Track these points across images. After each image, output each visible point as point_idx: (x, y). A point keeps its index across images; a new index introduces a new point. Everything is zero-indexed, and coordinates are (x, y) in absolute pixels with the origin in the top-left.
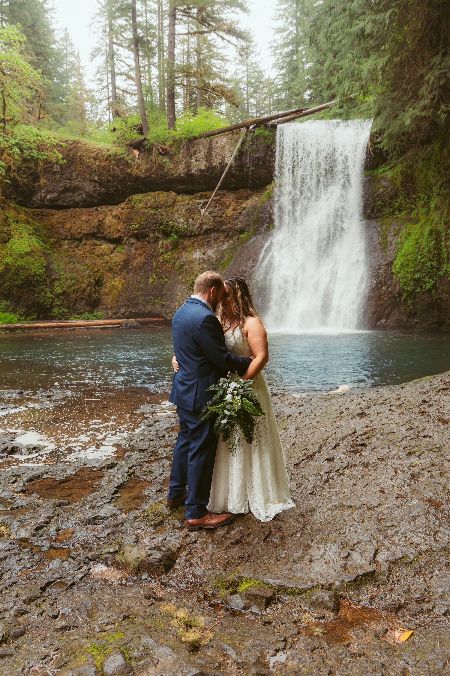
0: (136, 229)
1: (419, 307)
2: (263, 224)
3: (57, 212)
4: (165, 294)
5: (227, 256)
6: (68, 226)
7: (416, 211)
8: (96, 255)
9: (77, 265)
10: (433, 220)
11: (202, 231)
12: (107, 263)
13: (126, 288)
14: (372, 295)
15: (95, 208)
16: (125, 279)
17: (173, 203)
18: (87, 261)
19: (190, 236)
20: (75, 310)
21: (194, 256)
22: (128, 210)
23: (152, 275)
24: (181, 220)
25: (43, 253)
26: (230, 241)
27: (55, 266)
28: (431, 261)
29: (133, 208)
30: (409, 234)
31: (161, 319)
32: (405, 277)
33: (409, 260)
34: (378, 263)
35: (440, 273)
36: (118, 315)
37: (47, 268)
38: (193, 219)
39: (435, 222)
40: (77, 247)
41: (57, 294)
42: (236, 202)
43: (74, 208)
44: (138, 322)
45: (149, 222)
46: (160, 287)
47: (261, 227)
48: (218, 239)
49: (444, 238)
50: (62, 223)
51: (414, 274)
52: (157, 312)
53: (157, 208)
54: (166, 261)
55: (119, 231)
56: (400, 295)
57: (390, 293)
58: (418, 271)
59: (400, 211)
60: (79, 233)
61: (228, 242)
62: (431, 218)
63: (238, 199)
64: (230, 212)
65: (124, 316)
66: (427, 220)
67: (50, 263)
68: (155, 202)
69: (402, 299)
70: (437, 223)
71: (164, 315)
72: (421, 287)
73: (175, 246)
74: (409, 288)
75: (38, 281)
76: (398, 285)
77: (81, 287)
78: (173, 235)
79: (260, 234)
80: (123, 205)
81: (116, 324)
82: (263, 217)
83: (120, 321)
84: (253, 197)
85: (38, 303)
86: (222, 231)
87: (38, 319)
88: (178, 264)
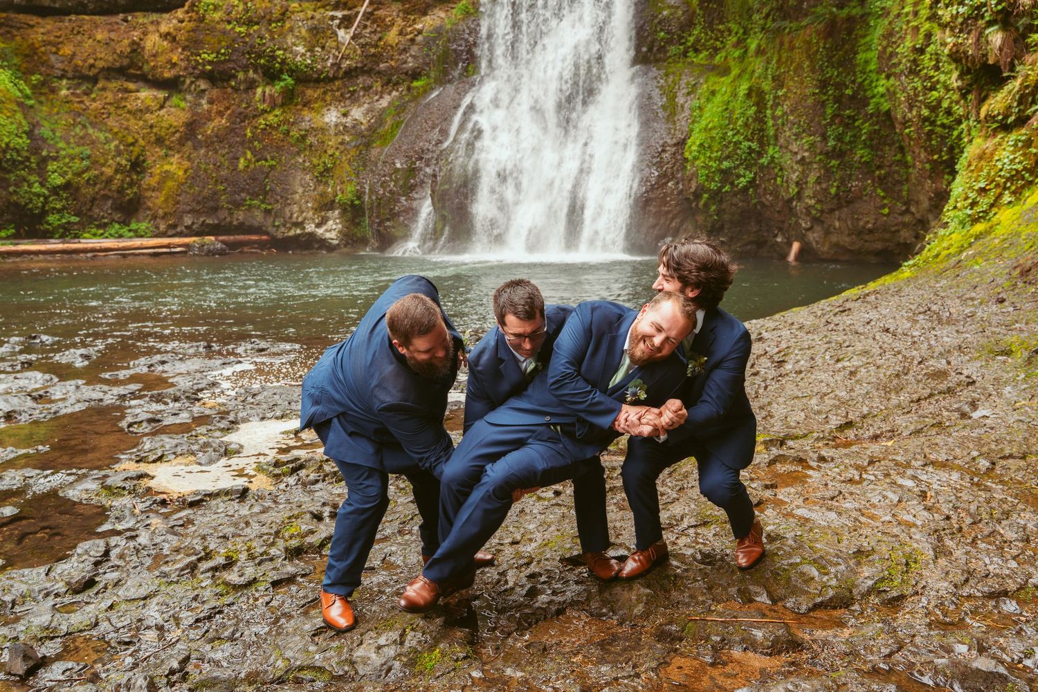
0: (210, 63)
1: (727, 217)
2: (457, 65)
3: (40, 20)
4: (271, 190)
5: (389, 121)
6: (67, 50)
7: (724, 54)
8: (129, 112)
9: (91, 131)
10: (754, 71)
11: (341, 72)
12: (151, 127)
13: (193, 178)
14: (652, 195)
15: (121, 16)
16: (189, 159)
17: (283, 14)
18: (111, 122)
19: (318, 81)
20: (91, 220)
21: (327, 120)
22: (192, 25)
23: (245, 153)
24: (301, 49)
25: (21, 105)
26: (394, 93)
27: (45, 131)
28: (749, 140)
29: (202, 19)
30: (713, 93)
31: (264, 237)
32: (707, 167)
33: (712, 138)
34: (661, 142)
35: (761, 161)
36: (179, 229)
37: (30, 134)
38: (323, 48)
39: (756, 75)
40: (87, 94)
41: (54, 188)
42: (404, 19)
43: (78, 13)
44: (223, 242)
45: (235, 50)
46: (262, 176)
47: (452, 69)
48: (371, 87)
49: (771, 103)
50: (55, 45)
51: (721, 162)
52: (256, 224)
53: (250, 22)
54: (270, 126)
55: (174, 65)
56: (697, 196)
57: (681, 192)
58: (728, 157)
59: (697, 51)
60: (92, 66)
61: (390, 94)
62: (750, 68)
63: (407, 12)
64: (392, 36)
65: (190, 232)
66: (743, 71)
67: (34, 126)
68: (247, 10)
69: (701, 203)
70: (759, 78)
71: (270, 229)
72: (732, 184)
73: (289, 98)
74: (713, 186)
75: (14, 161)
76: (695, 180)
77: (102, 173)
78: (285, 76)
79: (450, 81)
80: (180, 13)
81: (180, 246)
82: (455, 50)
83: (187, 240)
84: (436, 11)
85: (16, 205)
86: (379, 72)
87: (17, 237)
88: (295, 133)
